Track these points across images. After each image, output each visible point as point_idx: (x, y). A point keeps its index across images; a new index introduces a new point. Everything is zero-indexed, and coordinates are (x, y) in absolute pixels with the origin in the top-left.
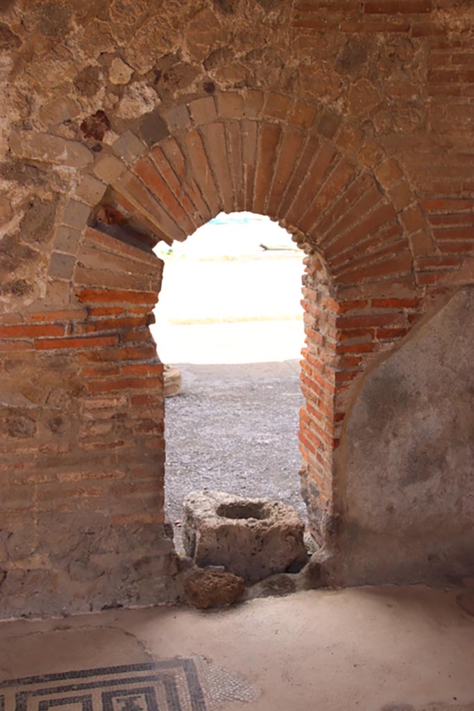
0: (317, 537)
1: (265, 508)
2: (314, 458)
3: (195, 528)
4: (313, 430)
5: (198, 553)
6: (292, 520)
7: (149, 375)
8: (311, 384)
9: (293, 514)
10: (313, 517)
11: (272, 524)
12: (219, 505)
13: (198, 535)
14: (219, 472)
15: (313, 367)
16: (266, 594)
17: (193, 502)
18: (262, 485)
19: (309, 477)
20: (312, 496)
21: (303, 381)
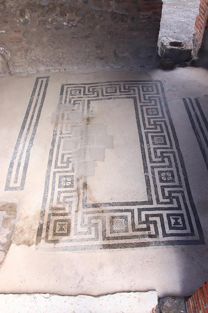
0: (195, 53)
1: (182, 44)
2: (198, 31)
3: (164, 48)
4: (200, 23)
5: (164, 55)
6: (189, 48)
7: (159, 6)
8: (202, 8)
9: (190, 46)
10: (195, 47)
11: (184, 49)
12: (170, 42)
13: (164, 50)
14: (169, 30)
15: (204, 3)
16: (180, 67)
17: (163, 41)
18: (180, 35)
19: (196, 36)
20: (196, 42)
21: (200, 6)
